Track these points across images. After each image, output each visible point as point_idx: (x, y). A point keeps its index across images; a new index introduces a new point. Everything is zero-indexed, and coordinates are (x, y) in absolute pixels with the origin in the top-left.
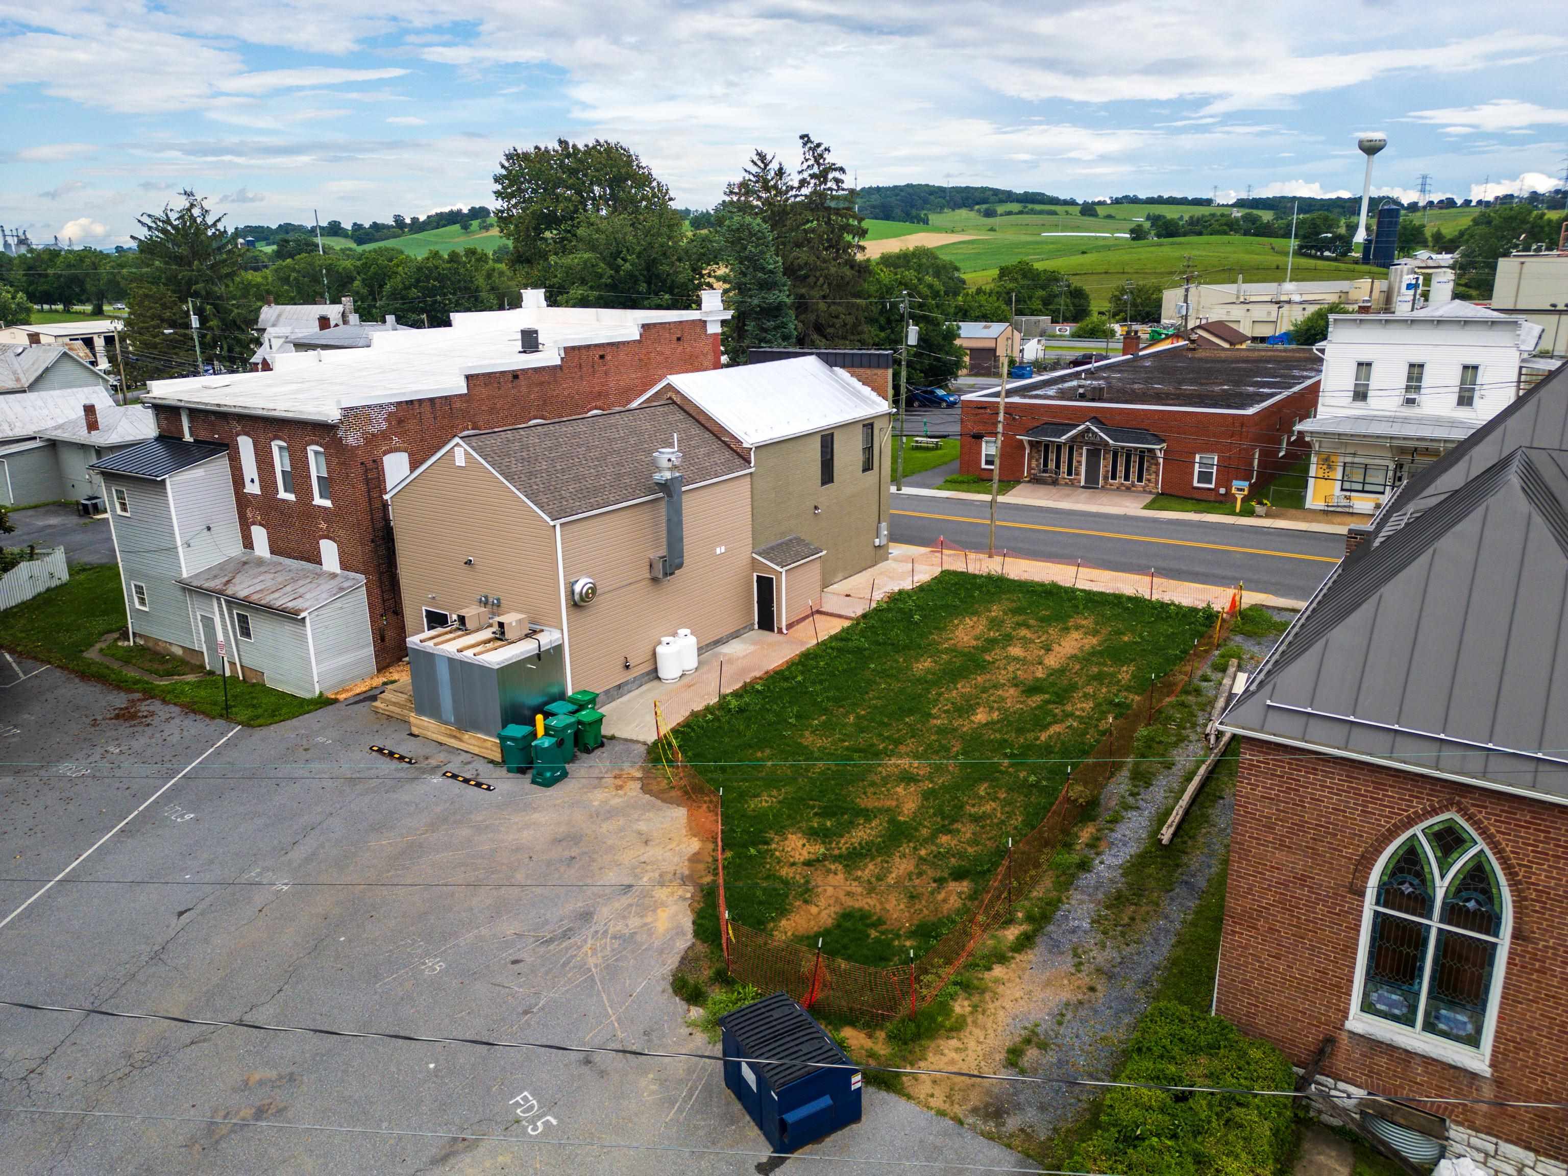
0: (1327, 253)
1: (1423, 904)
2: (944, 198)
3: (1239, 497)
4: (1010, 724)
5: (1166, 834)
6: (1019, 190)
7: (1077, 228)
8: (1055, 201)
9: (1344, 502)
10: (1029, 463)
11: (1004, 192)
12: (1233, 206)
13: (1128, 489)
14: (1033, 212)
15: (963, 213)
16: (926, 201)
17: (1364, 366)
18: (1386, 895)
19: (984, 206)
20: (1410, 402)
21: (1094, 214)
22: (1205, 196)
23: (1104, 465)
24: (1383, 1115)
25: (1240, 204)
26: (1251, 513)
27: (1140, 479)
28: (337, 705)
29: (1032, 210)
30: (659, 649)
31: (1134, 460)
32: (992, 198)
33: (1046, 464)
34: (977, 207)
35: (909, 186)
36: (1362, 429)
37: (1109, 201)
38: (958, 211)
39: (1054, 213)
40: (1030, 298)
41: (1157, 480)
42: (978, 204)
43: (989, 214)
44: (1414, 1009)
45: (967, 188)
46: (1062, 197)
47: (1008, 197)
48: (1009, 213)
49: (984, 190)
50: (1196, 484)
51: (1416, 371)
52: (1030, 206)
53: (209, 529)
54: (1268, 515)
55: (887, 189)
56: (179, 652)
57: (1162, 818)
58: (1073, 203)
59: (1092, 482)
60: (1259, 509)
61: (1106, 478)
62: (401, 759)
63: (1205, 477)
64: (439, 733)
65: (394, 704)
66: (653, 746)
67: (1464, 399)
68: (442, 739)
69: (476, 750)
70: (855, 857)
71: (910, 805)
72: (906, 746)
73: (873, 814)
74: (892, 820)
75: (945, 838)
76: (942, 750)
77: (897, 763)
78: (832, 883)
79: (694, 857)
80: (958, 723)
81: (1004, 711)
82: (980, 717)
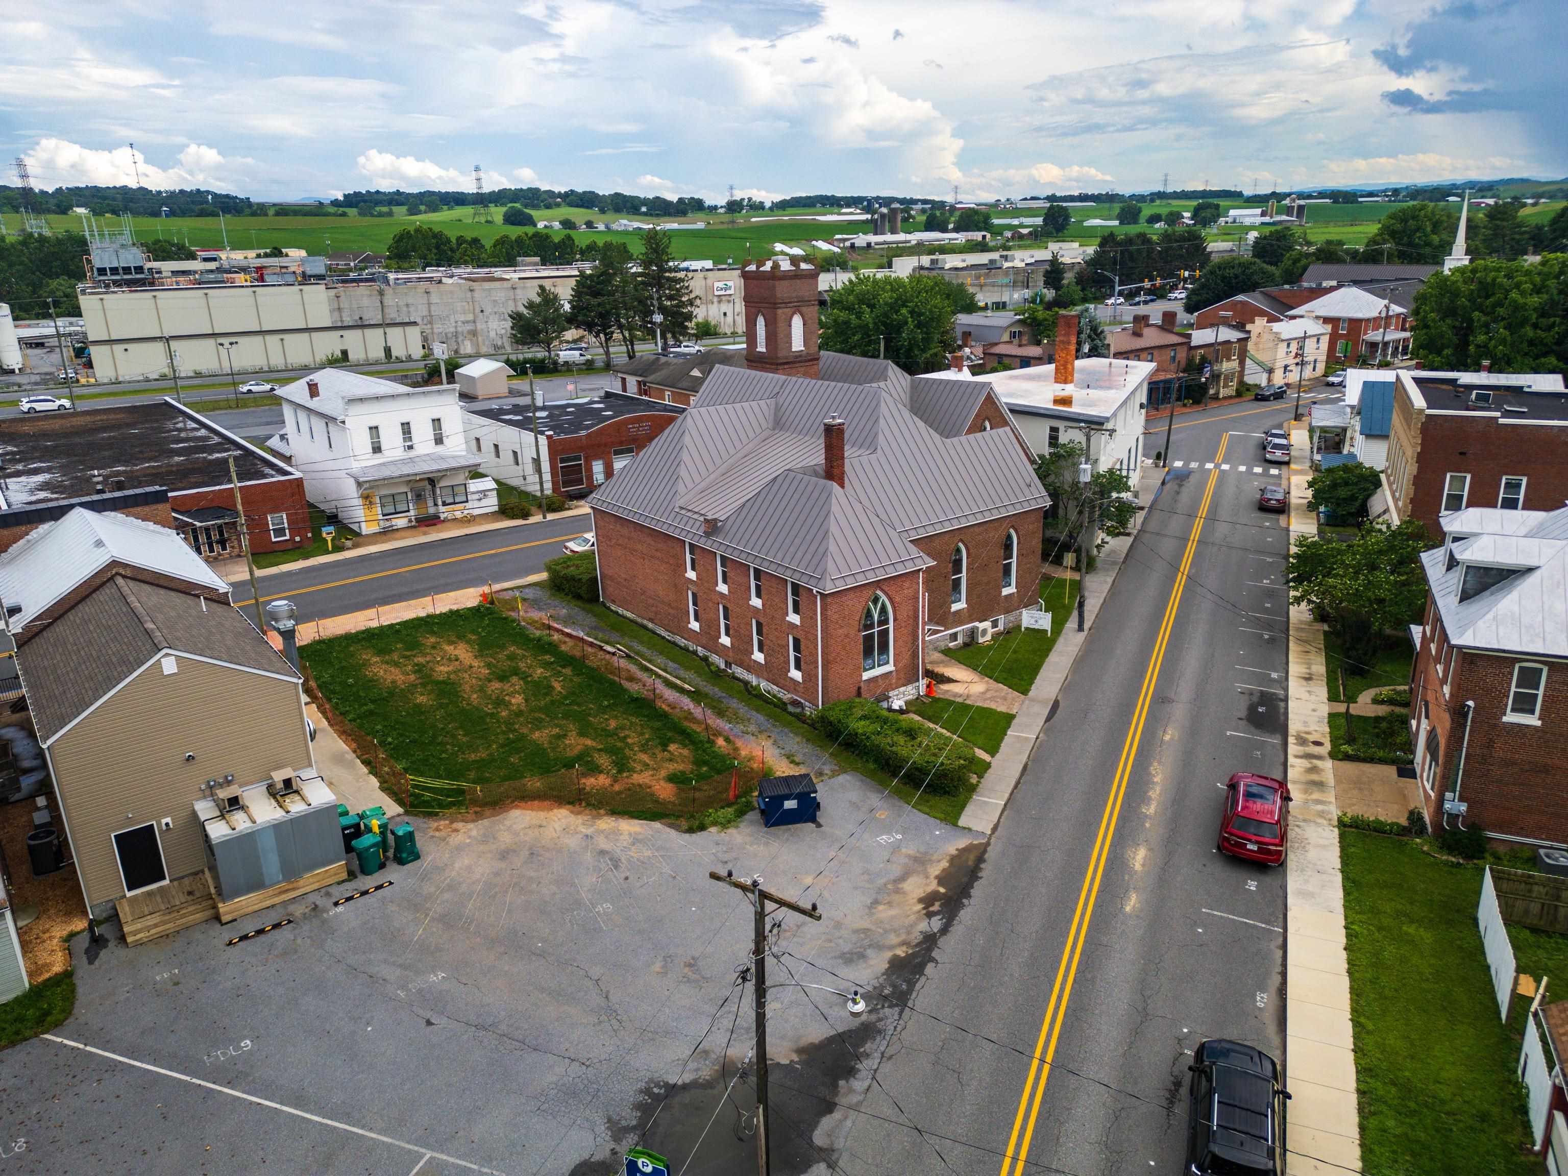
1: (872, 625)
3: (329, 539)
4: (534, 696)
5: (687, 687)
9: (388, 524)
17: (374, 429)
18: (865, 628)
20: (411, 447)
24: (878, 701)
26: (338, 549)
28: (79, 975)
36: (387, 473)
44: (874, 662)
50: (274, 540)
51: (406, 428)
54: (354, 547)
57: (672, 685)
60: (349, 543)
62: (276, 926)
63: (280, 532)
64: (265, 899)
65: (156, 926)
66: (407, 813)
67: (439, 440)
68: (268, 903)
69: (316, 886)
70: (622, 767)
71: (588, 742)
72: (522, 729)
73: (586, 754)
74: (598, 750)
75: (630, 741)
76: (539, 720)
77: (539, 737)
78: (639, 778)
79: (574, 813)
80: (513, 708)
81: (517, 693)
82: (516, 701)
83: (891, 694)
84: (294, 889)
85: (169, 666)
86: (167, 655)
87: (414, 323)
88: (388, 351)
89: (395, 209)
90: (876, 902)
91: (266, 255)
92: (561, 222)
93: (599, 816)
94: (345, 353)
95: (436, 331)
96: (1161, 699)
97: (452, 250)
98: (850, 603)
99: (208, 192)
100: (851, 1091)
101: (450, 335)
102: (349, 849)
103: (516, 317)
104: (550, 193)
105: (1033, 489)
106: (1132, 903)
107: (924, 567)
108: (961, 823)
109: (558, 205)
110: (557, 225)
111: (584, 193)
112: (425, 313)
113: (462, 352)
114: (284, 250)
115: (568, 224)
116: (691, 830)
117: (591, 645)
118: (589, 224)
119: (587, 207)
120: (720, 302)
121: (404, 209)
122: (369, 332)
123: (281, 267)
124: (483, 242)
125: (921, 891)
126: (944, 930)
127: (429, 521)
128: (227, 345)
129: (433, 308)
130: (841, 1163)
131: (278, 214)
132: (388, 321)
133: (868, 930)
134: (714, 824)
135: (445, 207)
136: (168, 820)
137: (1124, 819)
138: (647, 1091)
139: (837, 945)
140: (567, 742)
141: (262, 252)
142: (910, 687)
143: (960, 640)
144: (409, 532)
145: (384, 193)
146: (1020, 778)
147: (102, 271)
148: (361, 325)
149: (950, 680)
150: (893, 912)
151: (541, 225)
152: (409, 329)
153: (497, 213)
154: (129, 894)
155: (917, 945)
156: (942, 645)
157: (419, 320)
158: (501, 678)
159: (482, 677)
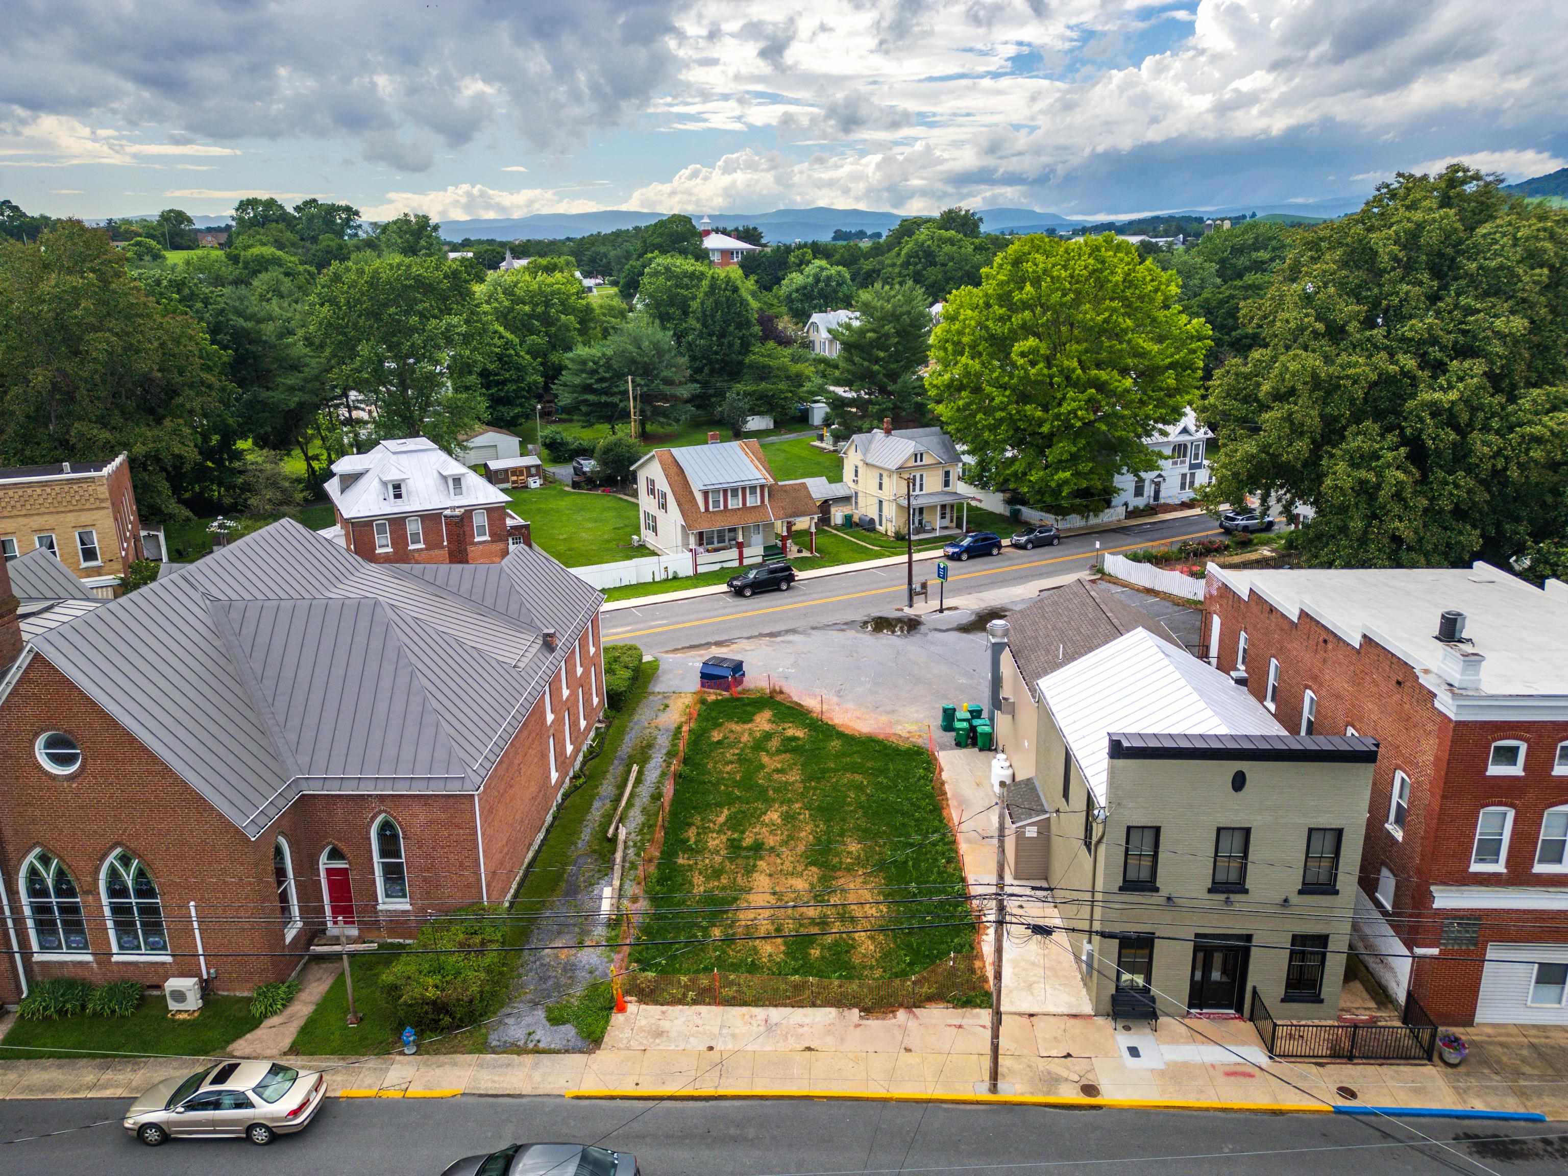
5: (635, 768)
70: (768, 736)
71: (765, 759)
72: (799, 787)
73: (779, 752)
74: (767, 751)
75: (737, 751)
76: (777, 790)
77: (794, 776)
78: (767, 727)
79: (832, 719)
80: (785, 808)
81: (763, 824)
82: (774, 816)
140: (779, 765)
158: (758, 848)
159: (773, 858)
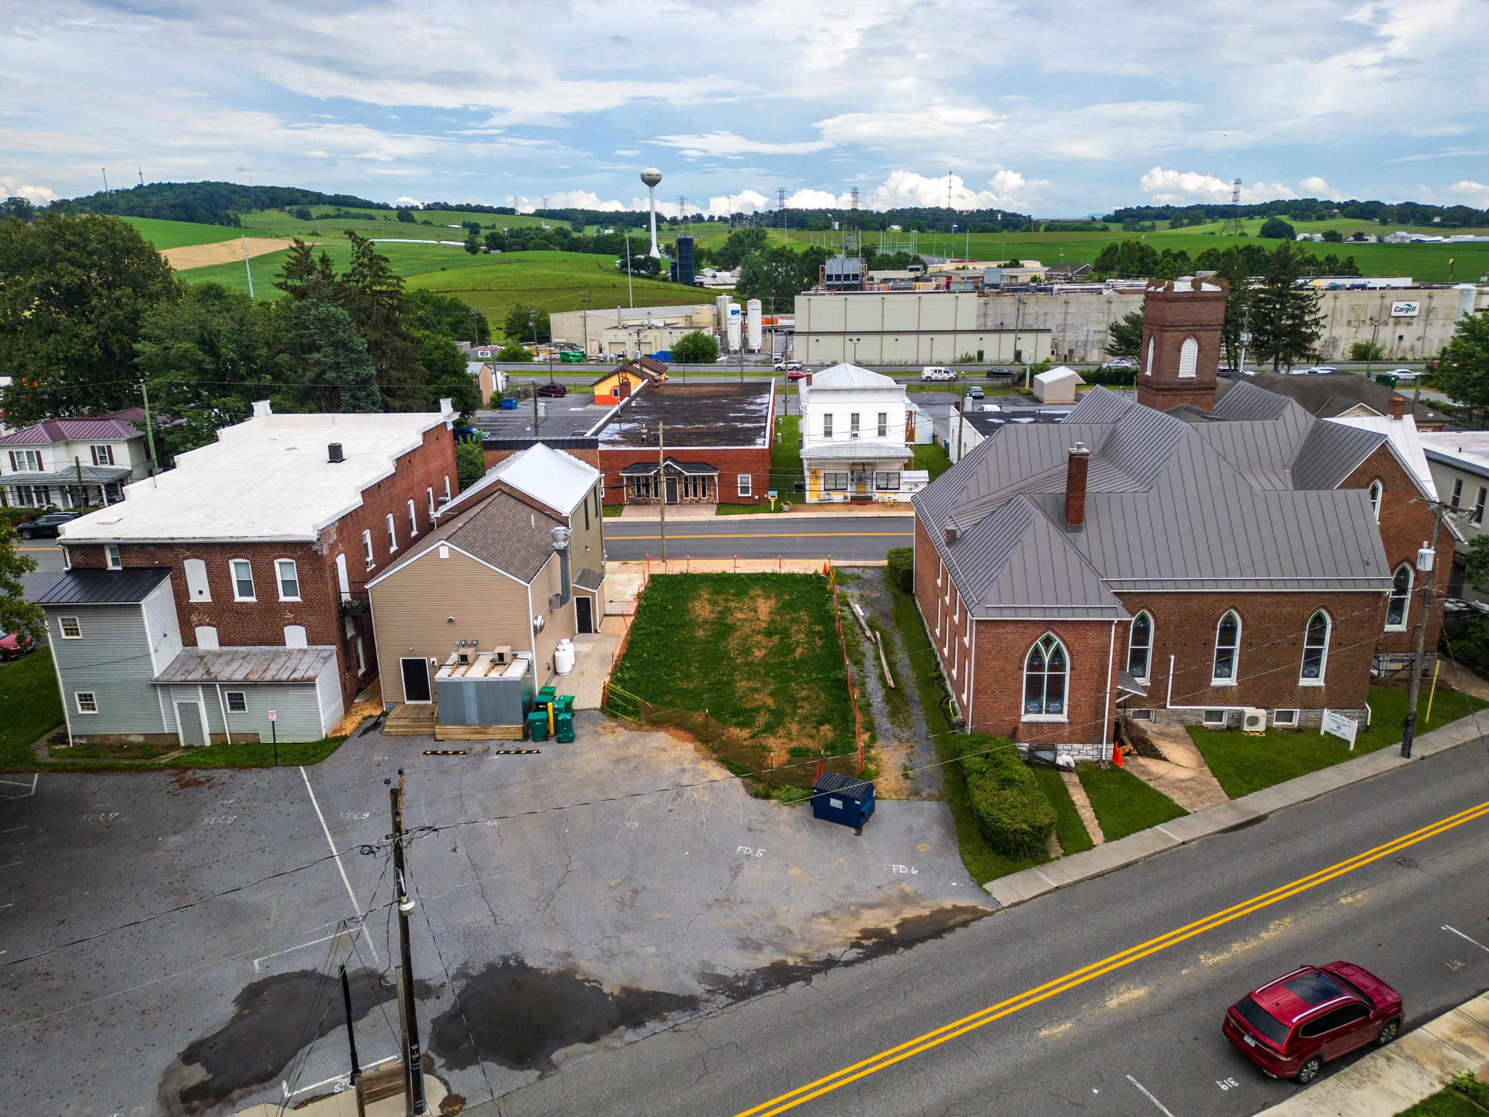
0: (642, 272)
1: (1041, 667)
2: (250, 197)
3: (773, 501)
4: (775, 653)
5: (891, 683)
6: (329, 192)
7: (401, 234)
8: (368, 205)
9: (827, 497)
10: (627, 493)
11: (313, 194)
12: (533, 215)
13: (697, 502)
14: (347, 216)
15: (273, 214)
16: (229, 200)
17: (828, 416)
18: (1031, 668)
19: (296, 208)
20: (855, 435)
21: (412, 220)
22: (508, 206)
23: (679, 488)
24: (1039, 749)
25: (540, 214)
26: (779, 510)
27: (704, 495)
28: (349, 740)
29: (347, 213)
30: (557, 654)
31: (699, 482)
32: (303, 200)
33: (639, 491)
34: (288, 208)
35: (205, 184)
36: (831, 454)
37: (421, 207)
38: (267, 212)
39: (372, 218)
40: (439, 323)
41: (715, 493)
42: (287, 204)
43: (304, 216)
44: (1041, 707)
45: (272, 187)
46: (375, 201)
47: (319, 199)
48: (327, 216)
49: (291, 190)
50: (740, 495)
51: (855, 418)
52: (344, 209)
53: (165, 635)
54: (791, 511)
55: (182, 186)
56: (141, 739)
57: (882, 678)
58: (386, 207)
59: (672, 500)
60: (786, 507)
61: (681, 496)
62: (456, 753)
63: (745, 489)
64: (464, 733)
65: (403, 727)
66: (602, 709)
67: (882, 432)
68: (467, 737)
69: (499, 736)
70: (769, 729)
71: (770, 702)
72: (737, 676)
73: (757, 710)
74: (769, 710)
75: (800, 711)
76: (757, 673)
77: (742, 685)
78: (771, 742)
79: (696, 749)
80: (750, 659)
81: (766, 648)
82: (758, 654)
83: (1060, 747)
84: (485, 733)
85: (444, 553)
86: (443, 545)
87: (1049, 331)
88: (1018, 355)
89: (1158, 223)
90: (825, 914)
91: (1006, 266)
92: (1324, 235)
93: (705, 758)
94: (981, 354)
95: (1067, 338)
96: (1404, 860)
97: (1156, 263)
98: (1010, 637)
99: (999, 211)
100: (620, 1037)
101: (1079, 344)
102: (525, 717)
103: (1115, 329)
104: (1328, 205)
105: (1372, 568)
106: (1055, 1030)
107: (1116, 620)
108: (987, 886)
109: (1333, 216)
110: (1318, 237)
111: (1368, 203)
112: (1061, 321)
113: (1088, 360)
114: (1021, 262)
115: (1332, 237)
116: (756, 795)
117: (861, 627)
118: (1359, 236)
119: (1367, 219)
120: (1396, 324)
121: (1167, 223)
122: (1004, 336)
123: (1012, 277)
124: (1189, 255)
125: (875, 923)
126: (849, 964)
127: (863, 501)
128: (855, 341)
129: (1069, 317)
130: (548, 1081)
131: (1047, 229)
132: (1026, 328)
133: (790, 931)
134: (778, 798)
135: (1209, 220)
136: (434, 659)
137: (1166, 955)
138: (506, 960)
139: (752, 930)
140: (756, 696)
141: (1002, 263)
142: (1088, 747)
143: (1224, 722)
144: (842, 506)
145: (1154, 209)
146: (1109, 872)
147: (830, 277)
148: (1000, 330)
149: (1156, 755)
150: (828, 928)
151: (1299, 237)
152: (1042, 336)
153: (1253, 227)
154: (407, 702)
155: (811, 963)
156: (1192, 720)
157: (1053, 328)
158: (769, 633)
159: (757, 628)
